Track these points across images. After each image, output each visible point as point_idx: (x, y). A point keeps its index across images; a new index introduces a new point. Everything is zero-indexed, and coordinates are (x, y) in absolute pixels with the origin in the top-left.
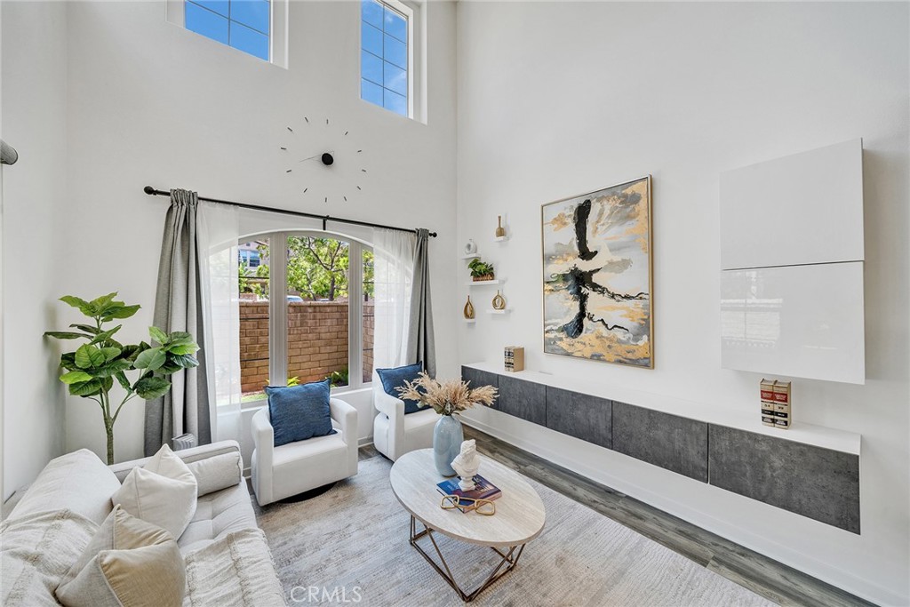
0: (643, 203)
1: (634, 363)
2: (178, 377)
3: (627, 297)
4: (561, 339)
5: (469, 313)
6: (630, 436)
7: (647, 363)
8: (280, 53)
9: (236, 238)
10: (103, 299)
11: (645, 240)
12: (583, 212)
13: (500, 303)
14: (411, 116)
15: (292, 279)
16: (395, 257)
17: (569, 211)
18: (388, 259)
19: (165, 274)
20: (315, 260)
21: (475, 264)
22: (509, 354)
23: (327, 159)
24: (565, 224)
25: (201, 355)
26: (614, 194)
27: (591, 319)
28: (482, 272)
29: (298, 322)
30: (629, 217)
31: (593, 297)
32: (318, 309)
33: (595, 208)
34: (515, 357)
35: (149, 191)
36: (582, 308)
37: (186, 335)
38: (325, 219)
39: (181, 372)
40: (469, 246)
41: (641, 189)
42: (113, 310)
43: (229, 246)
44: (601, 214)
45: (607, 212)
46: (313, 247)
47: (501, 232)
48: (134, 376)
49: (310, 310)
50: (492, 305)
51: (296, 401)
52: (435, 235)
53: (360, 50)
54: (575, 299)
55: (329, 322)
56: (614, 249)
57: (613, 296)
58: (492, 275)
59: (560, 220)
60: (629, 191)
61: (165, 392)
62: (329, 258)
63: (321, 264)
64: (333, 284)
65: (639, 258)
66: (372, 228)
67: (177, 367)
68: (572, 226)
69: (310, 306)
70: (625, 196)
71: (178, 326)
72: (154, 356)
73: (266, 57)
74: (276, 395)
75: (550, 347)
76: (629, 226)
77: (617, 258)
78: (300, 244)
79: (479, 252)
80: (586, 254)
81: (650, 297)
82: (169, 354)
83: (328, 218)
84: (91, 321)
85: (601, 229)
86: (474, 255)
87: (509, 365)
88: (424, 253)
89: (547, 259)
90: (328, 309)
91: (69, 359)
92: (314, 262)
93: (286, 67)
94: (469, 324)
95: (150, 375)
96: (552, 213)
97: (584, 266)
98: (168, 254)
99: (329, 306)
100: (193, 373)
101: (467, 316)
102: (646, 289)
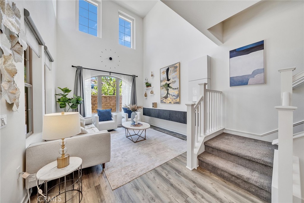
0: (178, 68)
1: (177, 103)
2: (79, 105)
3: (175, 89)
4: (164, 100)
5: (146, 95)
6: (173, 117)
7: (178, 103)
8: (100, 35)
9: (90, 77)
10: (64, 88)
11: (178, 76)
12: (168, 70)
13: (152, 92)
14: (132, 48)
15: (103, 90)
16: (127, 82)
17: (165, 70)
18: (125, 82)
19: (76, 84)
20: (110, 85)
21: (147, 83)
22: (153, 104)
23: (111, 59)
24: (164, 73)
25: (83, 101)
26: (173, 66)
27: (169, 94)
28: (148, 85)
29: (105, 101)
30: (176, 71)
31: (170, 89)
32: (110, 97)
33: (170, 69)
34: (155, 104)
35: (73, 66)
36: (168, 92)
37: (80, 97)
38: (110, 72)
39: (79, 104)
40: (146, 79)
41: (178, 65)
42: (67, 91)
43: (89, 78)
44: (171, 71)
45: (172, 70)
46: (109, 81)
47: (152, 76)
48: (71, 104)
49: (108, 98)
50: (150, 93)
51: (104, 112)
52: (137, 77)
53: (118, 32)
54: (166, 90)
55: (113, 101)
56: (173, 78)
57: (173, 89)
58: (151, 86)
59: (163, 72)
60: (176, 65)
61: (76, 108)
62: (113, 84)
63: (111, 86)
64: (114, 91)
65: (177, 80)
66: (121, 75)
67: (79, 103)
68: (166, 73)
69: (108, 97)
70: (175, 66)
71: (79, 95)
72: (74, 100)
73: (96, 35)
74: (99, 111)
75: (162, 102)
76: (176, 73)
77: (174, 80)
78: (105, 80)
79: (148, 80)
80: (168, 80)
81: (179, 89)
82: (77, 100)
83: (111, 72)
84: (63, 93)
85: (171, 74)
86: (147, 81)
87: (153, 106)
88: (134, 81)
89: (161, 81)
90: (113, 98)
91: (59, 100)
92: (109, 85)
93: (101, 38)
94: (146, 98)
95: (73, 104)
96: (162, 71)
97: (168, 82)
98: (76, 80)
99: (113, 97)
100: (82, 105)
101: (145, 96)
102: (179, 87)
